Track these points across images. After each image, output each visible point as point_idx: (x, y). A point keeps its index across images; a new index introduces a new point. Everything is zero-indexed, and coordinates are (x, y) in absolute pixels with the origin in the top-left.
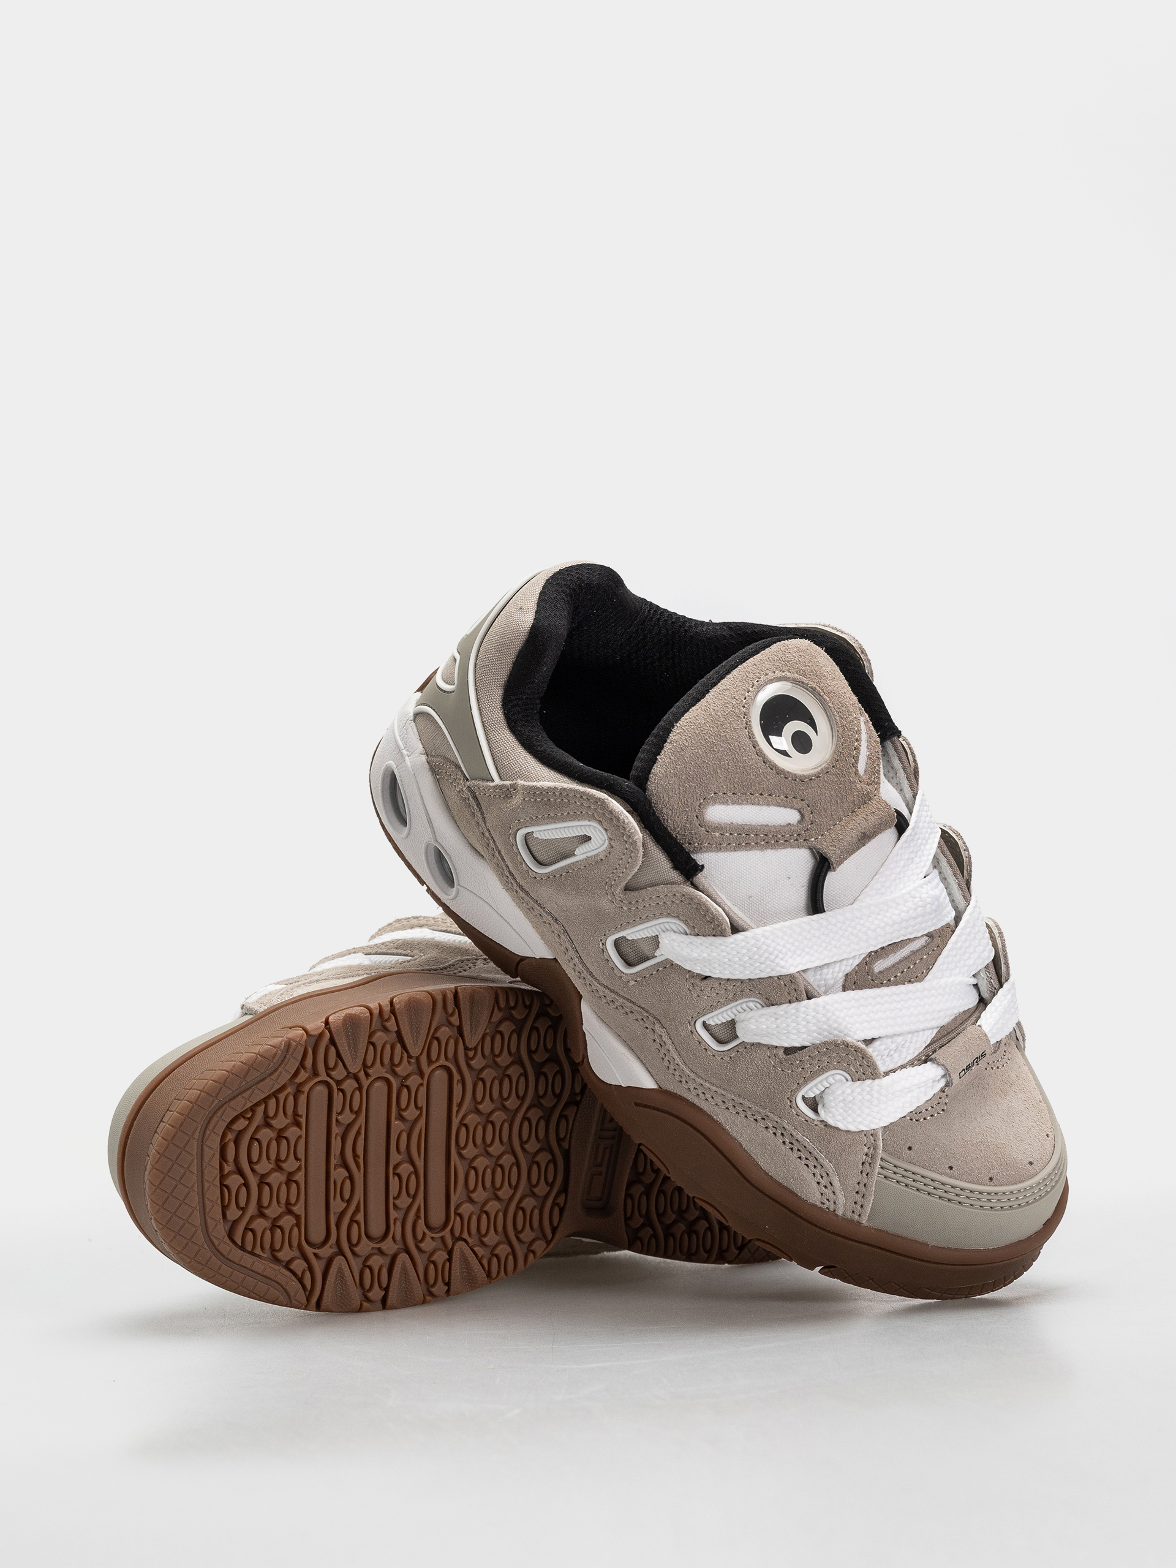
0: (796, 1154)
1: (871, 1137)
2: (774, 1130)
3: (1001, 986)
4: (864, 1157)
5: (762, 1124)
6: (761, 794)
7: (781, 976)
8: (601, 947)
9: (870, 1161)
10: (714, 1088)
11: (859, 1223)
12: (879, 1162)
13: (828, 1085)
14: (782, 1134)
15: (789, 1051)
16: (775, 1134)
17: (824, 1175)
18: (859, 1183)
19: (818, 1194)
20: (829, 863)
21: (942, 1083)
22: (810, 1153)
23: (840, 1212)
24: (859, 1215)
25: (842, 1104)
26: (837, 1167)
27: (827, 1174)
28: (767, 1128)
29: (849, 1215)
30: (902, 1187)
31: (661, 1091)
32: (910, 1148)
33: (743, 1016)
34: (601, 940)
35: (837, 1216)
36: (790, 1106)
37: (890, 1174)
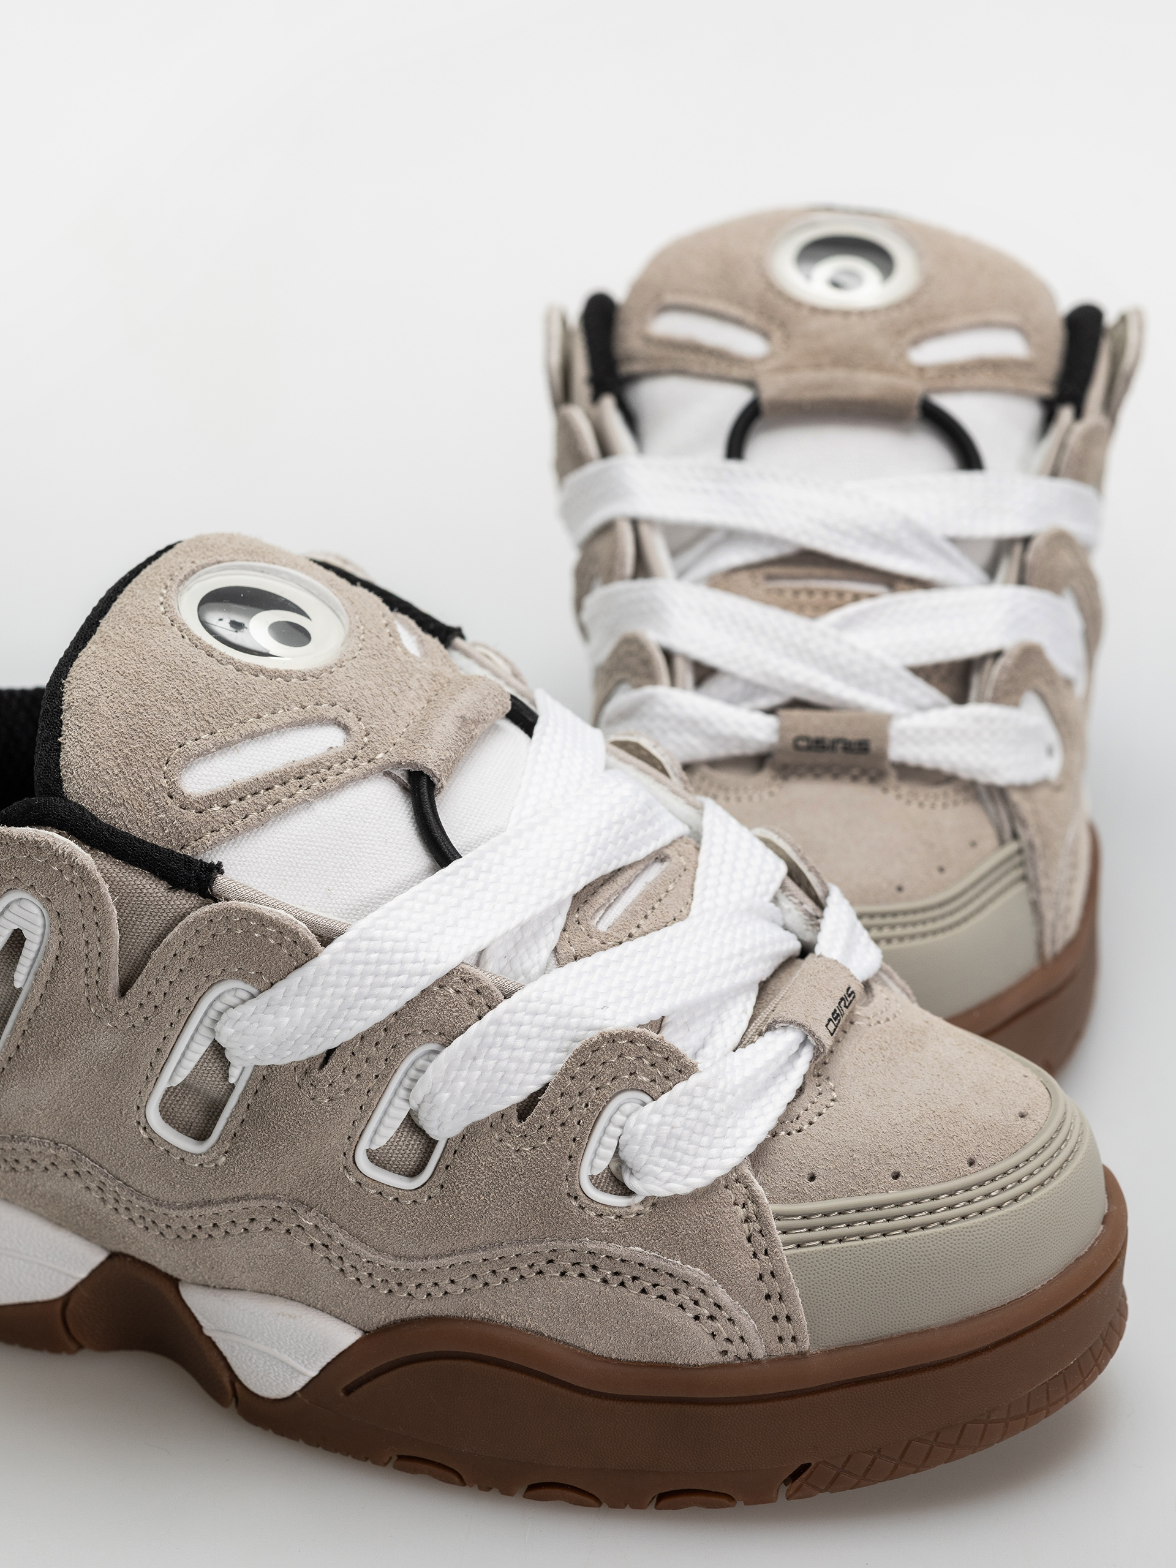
0: (634, 1289)
1: (738, 1185)
2: (578, 1270)
3: (821, 906)
4: (745, 1226)
5: (553, 1272)
6: (259, 717)
7: (442, 979)
8: (145, 1136)
9: (757, 1226)
10: (445, 1262)
11: (802, 1355)
12: (774, 1224)
13: (619, 1131)
14: (594, 1267)
15: (525, 1108)
16: (582, 1275)
17: (698, 1296)
18: (761, 1277)
19: (707, 1339)
20: (428, 777)
21: (807, 1054)
22: (655, 1270)
23: (760, 1353)
24: (794, 1339)
25: (658, 1149)
26: (710, 1267)
27: (703, 1291)
28: (563, 1274)
29: (779, 1350)
30: (834, 1246)
31: (369, 1336)
32: (812, 1178)
33: (419, 1092)
34: (139, 1123)
35: (759, 1361)
36: (580, 1206)
37: (803, 1235)
